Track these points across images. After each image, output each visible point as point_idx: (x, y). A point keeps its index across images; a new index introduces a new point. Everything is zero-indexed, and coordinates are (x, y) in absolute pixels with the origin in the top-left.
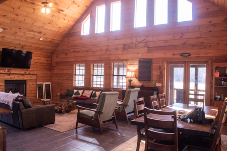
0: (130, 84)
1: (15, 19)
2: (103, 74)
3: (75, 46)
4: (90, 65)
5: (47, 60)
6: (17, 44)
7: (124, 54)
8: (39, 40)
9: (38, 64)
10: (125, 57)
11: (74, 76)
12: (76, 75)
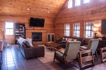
0: (95, 35)
1: (34, 3)
2: (79, 29)
3: (65, 15)
4: (72, 24)
5: (52, 23)
6: (37, 16)
7: (92, 17)
8: (47, 13)
9: (48, 25)
10: (92, 18)
11: (65, 31)
12: (66, 30)
